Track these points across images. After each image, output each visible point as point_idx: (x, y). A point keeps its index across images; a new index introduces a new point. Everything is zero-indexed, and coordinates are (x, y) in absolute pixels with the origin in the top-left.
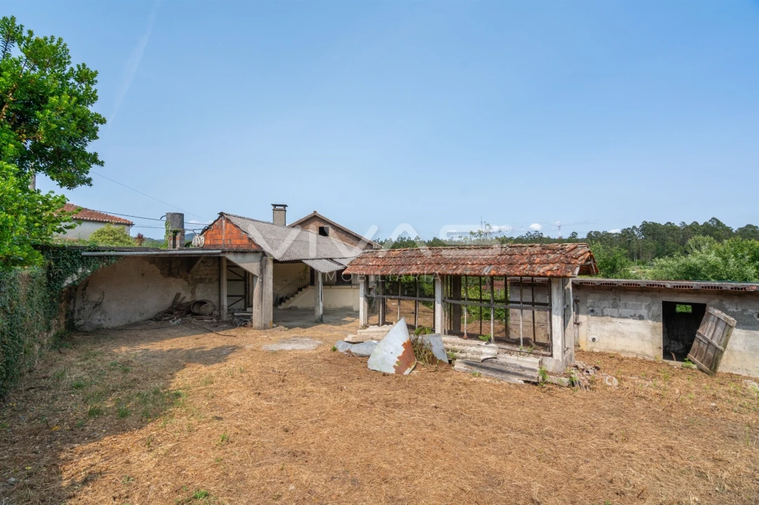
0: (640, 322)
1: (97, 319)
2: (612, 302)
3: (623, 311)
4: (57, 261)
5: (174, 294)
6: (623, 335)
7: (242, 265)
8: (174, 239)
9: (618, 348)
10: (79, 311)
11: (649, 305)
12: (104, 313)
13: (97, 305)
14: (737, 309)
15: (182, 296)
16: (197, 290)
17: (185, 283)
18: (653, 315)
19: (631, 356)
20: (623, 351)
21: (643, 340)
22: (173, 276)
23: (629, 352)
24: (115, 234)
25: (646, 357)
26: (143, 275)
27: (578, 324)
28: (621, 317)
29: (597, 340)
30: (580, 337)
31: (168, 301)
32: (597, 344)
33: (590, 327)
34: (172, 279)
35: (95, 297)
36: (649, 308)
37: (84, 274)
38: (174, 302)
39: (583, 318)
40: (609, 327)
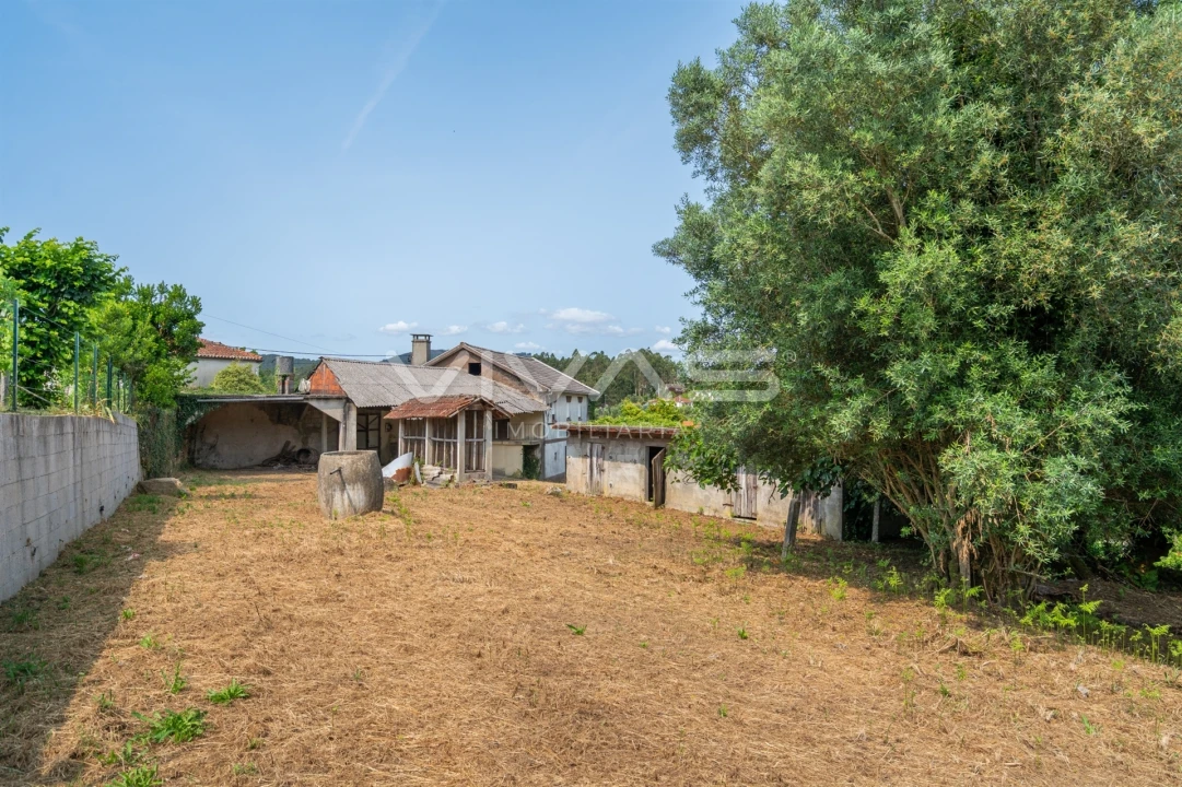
0: (634, 466)
1: (212, 459)
3: (628, 457)
4: (182, 406)
5: (284, 442)
6: (625, 479)
7: (324, 411)
8: (283, 384)
9: (623, 493)
10: (198, 451)
11: (640, 450)
12: (218, 455)
13: (213, 447)
15: (291, 445)
16: (310, 440)
17: (296, 431)
18: (642, 460)
19: (629, 499)
20: (625, 495)
21: (636, 484)
22: (282, 423)
23: (629, 495)
24: (240, 374)
25: (639, 500)
26: (252, 421)
28: (626, 462)
29: (612, 485)
30: (604, 484)
31: (278, 449)
32: (612, 490)
33: (609, 473)
34: (280, 427)
35: (210, 440)
36: (640, 453)
37: (199, 416)
38: (283, 450)
39: (607, 464)
40: (619, 473)
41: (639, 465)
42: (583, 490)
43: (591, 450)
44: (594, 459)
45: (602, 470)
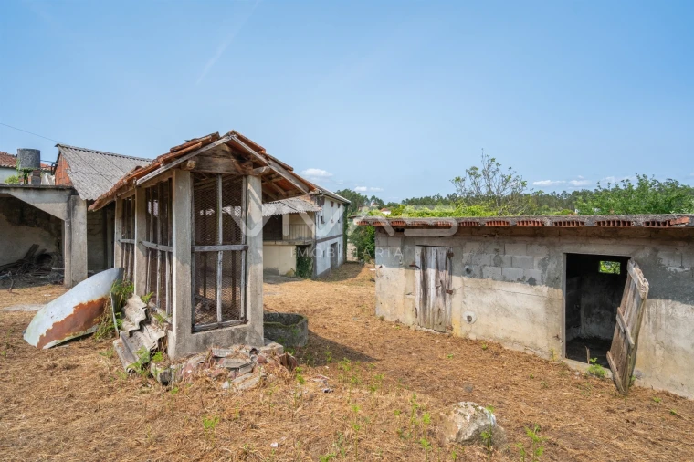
0: (531, 290)
2: (494, 255)
3: (508, 271)
5: (29, 245)
6: (505, 311)
7: (36, 205)
9: (501, 335)
11: (544, 260)
14: (682, 267)
15: (41, 249)
18: (549, 278)
19: (517, 348)
20: (507, 340)
21: (533, 322)
23: (514, 342)
25: (538, 352)
27: (451, 292)
28: (504, 279)
29: (473, 320)
30: (454, 314)
32: (474, 326)
33: (465, 298)
36: (543, 265)
39: (457, 282)
40: (489, 298)
41: (545, 289)
42: (409, 319)
43: (424, 258)
44: (431, 272)
45: (447, 291)
